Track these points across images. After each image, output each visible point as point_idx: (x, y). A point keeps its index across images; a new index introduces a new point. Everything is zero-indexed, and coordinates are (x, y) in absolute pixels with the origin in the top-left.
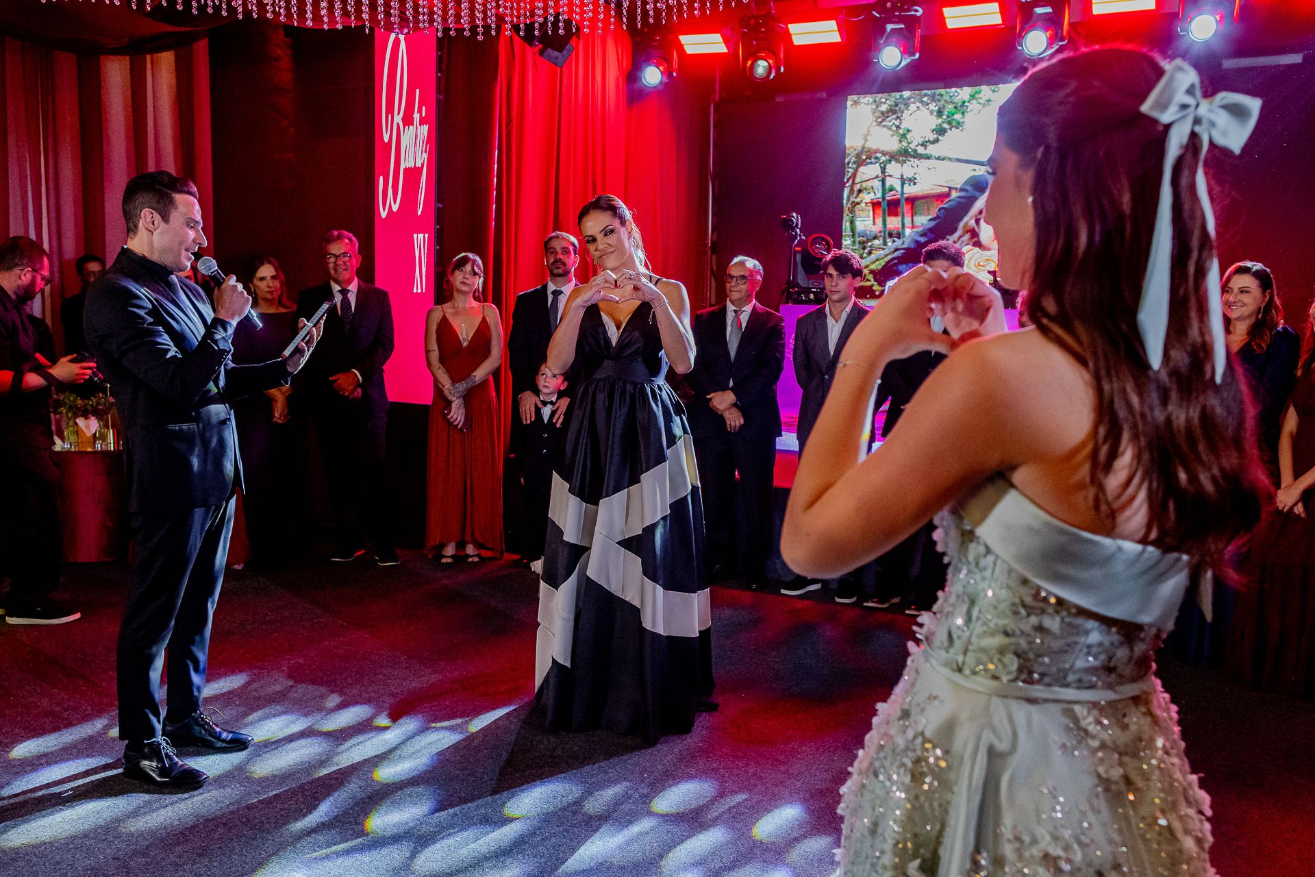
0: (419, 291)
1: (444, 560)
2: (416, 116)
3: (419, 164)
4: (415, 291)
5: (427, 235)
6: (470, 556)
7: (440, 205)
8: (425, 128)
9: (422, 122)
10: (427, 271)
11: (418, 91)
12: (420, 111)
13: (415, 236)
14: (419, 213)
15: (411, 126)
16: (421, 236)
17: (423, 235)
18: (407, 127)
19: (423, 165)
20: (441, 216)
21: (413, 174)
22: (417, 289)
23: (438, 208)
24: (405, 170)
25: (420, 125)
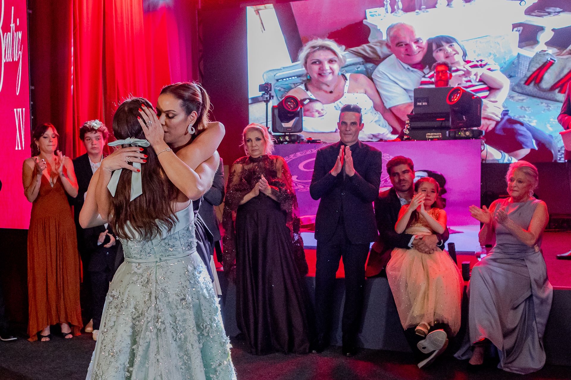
0: (20, 148)
1: (43, 340)
2: (12, 25)
3: (16, 59)
4: (17, 149)
5: (24, 109)
6: (67, 334)
7: (33, 88)
8: (20, 34)
9: (17, 29)
10: (25, 135)
11: (13, 8)
12: (15, 22)
13: (15, 110)
14: (17, 94)
15: (8, 33)
16: (20, 110)
17: (20, 109)
18: (6, 34)
19: (19, 59)
20: (34, 95)
21: (11, 67)
22: (18, 148)
23: (32, 90)
24: (5, 63)
25: (16, 31)
